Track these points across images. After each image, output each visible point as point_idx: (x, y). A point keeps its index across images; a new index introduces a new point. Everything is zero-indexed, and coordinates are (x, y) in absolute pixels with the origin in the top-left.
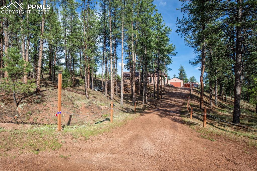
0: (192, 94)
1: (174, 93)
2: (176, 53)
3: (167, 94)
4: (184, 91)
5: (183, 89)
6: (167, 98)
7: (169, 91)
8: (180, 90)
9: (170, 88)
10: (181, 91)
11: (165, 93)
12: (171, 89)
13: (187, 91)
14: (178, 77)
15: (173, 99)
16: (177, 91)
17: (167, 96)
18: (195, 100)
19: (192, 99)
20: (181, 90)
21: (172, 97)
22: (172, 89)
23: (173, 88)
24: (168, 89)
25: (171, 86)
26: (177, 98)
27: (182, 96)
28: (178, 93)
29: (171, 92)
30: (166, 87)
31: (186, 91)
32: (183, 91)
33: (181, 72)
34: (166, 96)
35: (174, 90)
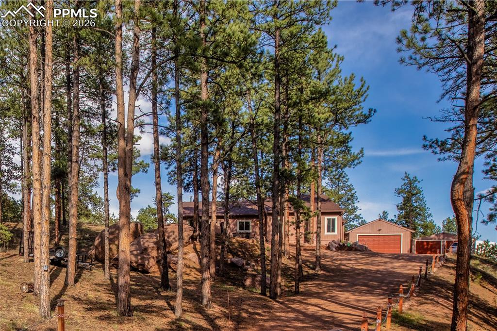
0: (435, 278)
1: (359, 274)
2: (370, 110)
3: (327, 278)
4: (405, 264)
5: (402, 259)
6: (321, 291)
7: (340, 264)
8: (385, 263)
9: (349, 257)
10: (389, 267)
11: (321, 272)
12: (350, 260)
13: (414, 266)
14: (395, 219)
15: (343, 296)
16: (372, 264)
17: (325, 283)
18: (441, 300)
19: (430, 296)
20: (391, 263)
21: (343, 289)
22: (356, 260)
23: (360, 256)
24: (341, 260)
25: (356, 250)
26: (361, 293)
27: (387, 285)
28: (377, 271)
29: (347, 271)
30: (335, 253)
31: (410, 267)
32: (397, 264)
33: (407, 200)
34: (317, 285)
35: (364, 261)
